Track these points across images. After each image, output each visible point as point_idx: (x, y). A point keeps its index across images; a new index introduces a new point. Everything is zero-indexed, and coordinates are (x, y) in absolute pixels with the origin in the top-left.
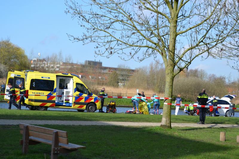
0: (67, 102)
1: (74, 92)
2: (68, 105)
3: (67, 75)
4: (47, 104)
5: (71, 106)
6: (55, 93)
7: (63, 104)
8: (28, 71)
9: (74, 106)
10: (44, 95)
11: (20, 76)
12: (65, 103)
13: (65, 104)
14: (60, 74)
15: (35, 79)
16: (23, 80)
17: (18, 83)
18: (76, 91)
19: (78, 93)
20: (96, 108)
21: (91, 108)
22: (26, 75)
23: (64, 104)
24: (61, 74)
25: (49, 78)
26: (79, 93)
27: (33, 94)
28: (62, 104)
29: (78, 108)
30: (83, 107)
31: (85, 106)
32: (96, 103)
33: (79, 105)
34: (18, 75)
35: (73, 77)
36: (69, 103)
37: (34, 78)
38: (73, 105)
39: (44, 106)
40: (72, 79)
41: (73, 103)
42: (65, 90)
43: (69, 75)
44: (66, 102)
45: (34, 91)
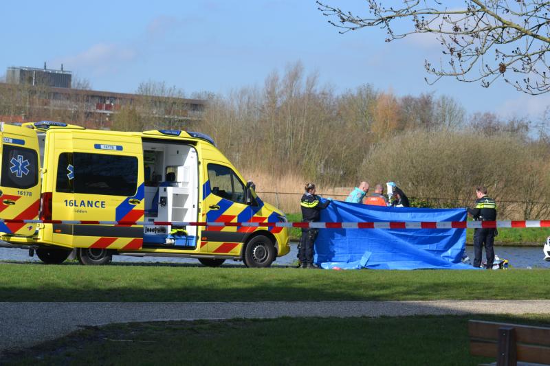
0: (179, 234)
1: (204, 198)
2: (181, 242)
3: (178, 135)
4: (115, 239)
5: (193, 248)
6: (143, 202)
7: (165, 238)
8: (48, 126)
9: (202, 244)
10: (105, 208)
11: (22, 142)
12: (173, 235)
13: (173, 241)
14: (154, 133)
15: (75, 154)
16: (32, 157)
17: (17, 168)
18: (208, 194)
19: (215, 199)
20: (275, 251)
21: (259, 252)
22: (42, 141)
23: (168, 241)
24: (156, 132)
25: (120, 148)
26: (219, 199)
27: (67, 207)
28: (161, 241)
29: (215, 251)
30: (232, 251)
31: (240, 245)
32: (276, 235)
33: (219, 244)
34: (15, 141)
35: (195, 143)
36: (185, 234)
37: (71, 151)
38: (199, 242)
39: (105, 249)
40: (192, 149)
41: (200, 235)
42: (170, 191)
43: (184, 135)
44: (175, 231)
45: (71, 196)
